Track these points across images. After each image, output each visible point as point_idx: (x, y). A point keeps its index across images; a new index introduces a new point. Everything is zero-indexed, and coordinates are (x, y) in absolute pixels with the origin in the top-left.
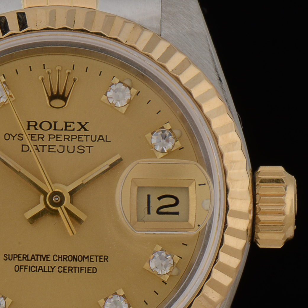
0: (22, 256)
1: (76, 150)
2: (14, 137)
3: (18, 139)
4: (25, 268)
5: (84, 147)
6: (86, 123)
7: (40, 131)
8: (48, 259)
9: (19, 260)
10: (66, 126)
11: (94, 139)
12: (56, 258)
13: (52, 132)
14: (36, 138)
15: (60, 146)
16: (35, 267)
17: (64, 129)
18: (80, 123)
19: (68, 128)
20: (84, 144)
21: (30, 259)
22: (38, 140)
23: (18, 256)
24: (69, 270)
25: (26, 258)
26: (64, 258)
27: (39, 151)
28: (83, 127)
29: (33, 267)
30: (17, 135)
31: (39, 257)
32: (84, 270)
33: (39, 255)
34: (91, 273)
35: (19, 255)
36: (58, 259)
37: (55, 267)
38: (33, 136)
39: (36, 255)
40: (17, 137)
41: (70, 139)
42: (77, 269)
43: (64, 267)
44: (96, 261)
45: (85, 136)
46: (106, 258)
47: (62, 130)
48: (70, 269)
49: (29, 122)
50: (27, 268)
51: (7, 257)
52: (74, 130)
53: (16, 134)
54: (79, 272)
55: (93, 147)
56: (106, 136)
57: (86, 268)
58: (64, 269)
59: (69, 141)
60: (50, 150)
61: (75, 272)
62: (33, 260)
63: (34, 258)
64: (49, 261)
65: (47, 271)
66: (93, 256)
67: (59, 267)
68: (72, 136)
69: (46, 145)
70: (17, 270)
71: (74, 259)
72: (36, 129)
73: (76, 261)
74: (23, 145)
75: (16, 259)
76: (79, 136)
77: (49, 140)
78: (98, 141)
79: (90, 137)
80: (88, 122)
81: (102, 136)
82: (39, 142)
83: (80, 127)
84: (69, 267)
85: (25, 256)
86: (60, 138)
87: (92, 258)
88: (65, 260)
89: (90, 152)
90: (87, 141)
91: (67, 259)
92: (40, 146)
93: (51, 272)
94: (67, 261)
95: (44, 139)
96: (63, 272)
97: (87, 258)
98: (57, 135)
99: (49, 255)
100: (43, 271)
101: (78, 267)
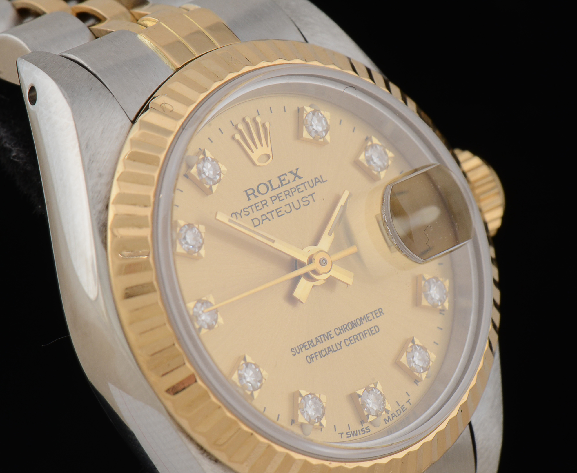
0: (306, 344)
1: (302, 203)
2: (240, 214)
3: (245, 215)
4: (316, 356)
5: (307, 197)
6: (297, 169)
7: (261, 198)
8: (332, 336)
9: (306, 349)
10: (281, 181)
11: (311, 185)
12: (338, 331)
13: (271, 193)
14: (260, 206)
15: (285, 205)
16: (323, 350)
17: (280, 185)
18: (291, 172)
19: (284, 183)
20: (306, 193)
21: (315, 344)
22: (264, 208)
23: (304, 345)
24: (355, 340)
26: (345, 329)
27: (270, 220)
28: (296, 175)
30: (243, 211)
31: (322, 337)
33: (321, 335)
34: (375, 333)
35: (304, 344)
37: (341, 342)
39: (319, 337)
40: (243, 213)
41: (291, 194)
42: (361, 335)
43: (349, 338)
44: (374, 318)
45: (302, 184)
46: (380, 310)
47: (279, 187)
48: (356, 338)
49: (246, 191)
50: (317, 355)
51: (295, 351)
52: (289, 182)
53: (241, 210)
54: (364, 338)
55: (314, 193)
56: (321, 176)
57: (368, 330)
58: (350, 341)
59: (290, 196)
60: (279, 214)
61: (361, 339)
62: (318, 343)
63: (319, 341)
64: (333, 337)
65: (336, 349)
66: (368, 314)
67: (345, 341)
68: (291, 189)
69: (272, 210)
70: (309, 361)
71: (353, 325)
72: (256, 196)
73: (357, 326)
74: (252, 220)
75: (303, 349)
76: (297, 187)
77: (273, 203)
78: (316, 185)
79: (307, 183)
80: (298, 168)
81: (317, 178)
82: (266, 210)
83: (293, 177)
84: (353, 336)
85: (310, 343)
86: (281, 196)
87: (369, 317)
88: (346, 330)
89: (315, 200)
90: (306, 189)
91: (348, 328)
92: (268, 213)
93: (340, 349)
94: (348, 330)
95: (267, 204)
96: (350, 344)
97: (365, 319)
98: (278, 195)
99: (331, 331)
100: (333, 352)
101: (361, 332)
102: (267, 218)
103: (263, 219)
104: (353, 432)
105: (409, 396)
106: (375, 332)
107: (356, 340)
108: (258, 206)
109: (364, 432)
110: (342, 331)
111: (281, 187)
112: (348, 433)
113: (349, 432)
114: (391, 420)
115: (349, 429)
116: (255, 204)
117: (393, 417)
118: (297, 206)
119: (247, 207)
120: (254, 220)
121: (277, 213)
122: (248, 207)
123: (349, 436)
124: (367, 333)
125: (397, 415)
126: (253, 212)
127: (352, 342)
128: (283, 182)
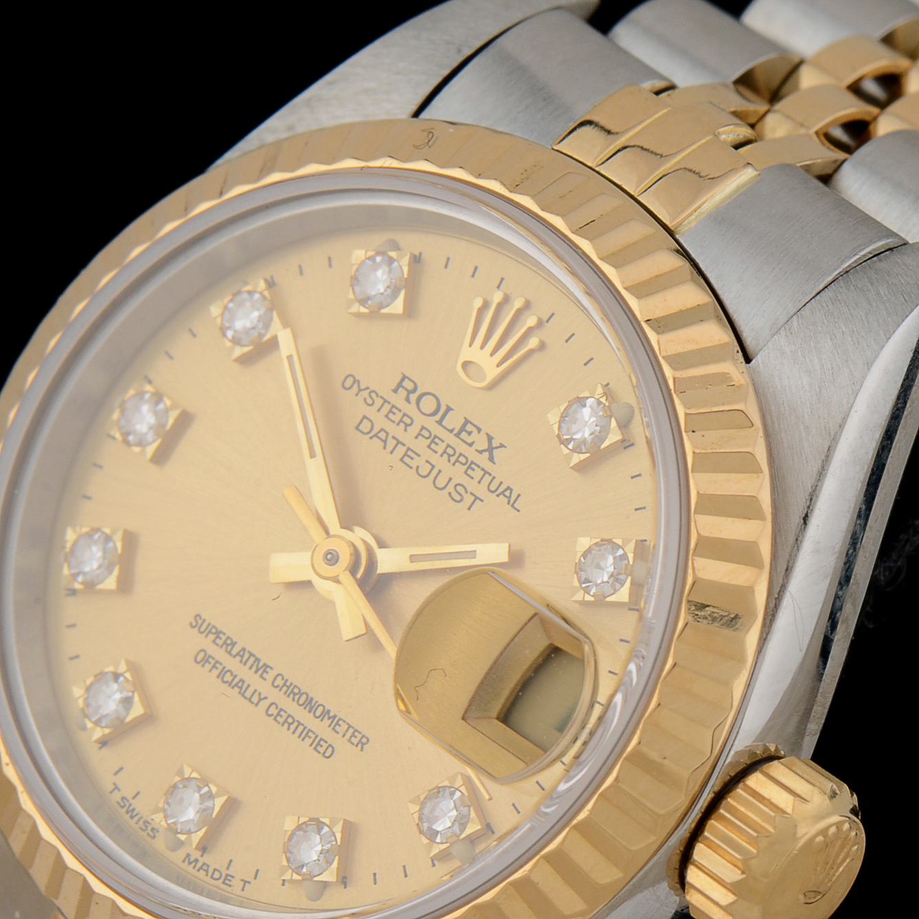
0: (224, 638)
1: (450, 488)
2: (360, 390)
3: (365, 399)
4: (214, 666)
5: (466, 492)
6: (502, 446)
7: (411, 409)
8: (265, 675)
9: (214, 642)
10: (463, 429)
11: (493, 488)
12: (279, 682)
13: (431, 423)
14: (397, 418)
15: (427, 462)
16: (232, 674)
17: (455, 432)
18: (490, 439)
19: (464, 435)
20: (472, 486)
21: (234, 652)
22: (398, 424)
23: (218, 634)
24: (286, 721)
25: (229, 648)
26: (292, 692)
27: (385, 448)
28: (490, 449)
29: (229, 674)
30: (368, 391)
31: (252, 659)
32: (312, 740)
33: (254, 656)
34: (319, 752)
35: (221, 632)
36: (281, 685)
37: (266, 698)
38: (394, 410)
39: (249, 652)
40: (365, 394)
41: (453, 459)
42: (301, 728)
43: (281, 710)
44: (344, 736)
45: (483, 469)
46: (364, 740)
47: (451, 431)
48: (289, 722)
49: (404, 377)
50: (217, 668)
51: (198, 623)
52: (471, 445)
53: (367, 388)
54: (299, 737)
55: (482, 501)
56: (519, 495)
57: (317, 736)
58: (278, 714)
59: (449, 461)
60: (406, 459)
61: (294, 733)
62: (238, 658)
63: (242, 656)
64: (265, 679)
65: (248, 697)
66: (344, 722)
67: (273, 704)
68: (461, 455)
69: (404, 442)
70: (199, 659)
71: (307, 705)
72: (407, 400)
73: (310, 712)
74: (365, 417)
75: (212, 637)
76: (472, 463)
77: (416, 437)
78: (498, 496)
79: (491, 478)
80: (506, 445)
81: (511, 490)
82: (397, 431)
83: (485, 446)
84: (289, 716)
85: (229, 642)
86: (437, 444)
87: (340, 725)
88: (292, 696)
89: (472, 509)
90: (479, 482)
91: (297, 697)
92: (394, 438)
93: (252, 703)
94: (294, 700)
95: (408, 428)
96: (273, 717)
97: (330, 720)
98: (436, 437)
99: (272, 668)
100: (240, 693)
101: (306, 725)
102: (385, 442)
103: (379, 435)
104: (130, 809)
105: (255, 878)
106: (322, 752)
107: (286, 725)
108: (394, 414)
109: (144, 828)
110: (285, 688)
111: (452, 435)
112: (125, 801)
113: (128, 801)
114: (194, 867)
115: (134, 798)
116: (393, 406)
117: (201, 868)
118: (441, 482)
119: (380, 394)
120: (365, 420)
121: (406, 454)
122: (382, 397)
123: (122, 804)
124: (310, 737)
125: (210, 874)
126: (379, 410)
127: (279, 718)
128: (464, 433)
